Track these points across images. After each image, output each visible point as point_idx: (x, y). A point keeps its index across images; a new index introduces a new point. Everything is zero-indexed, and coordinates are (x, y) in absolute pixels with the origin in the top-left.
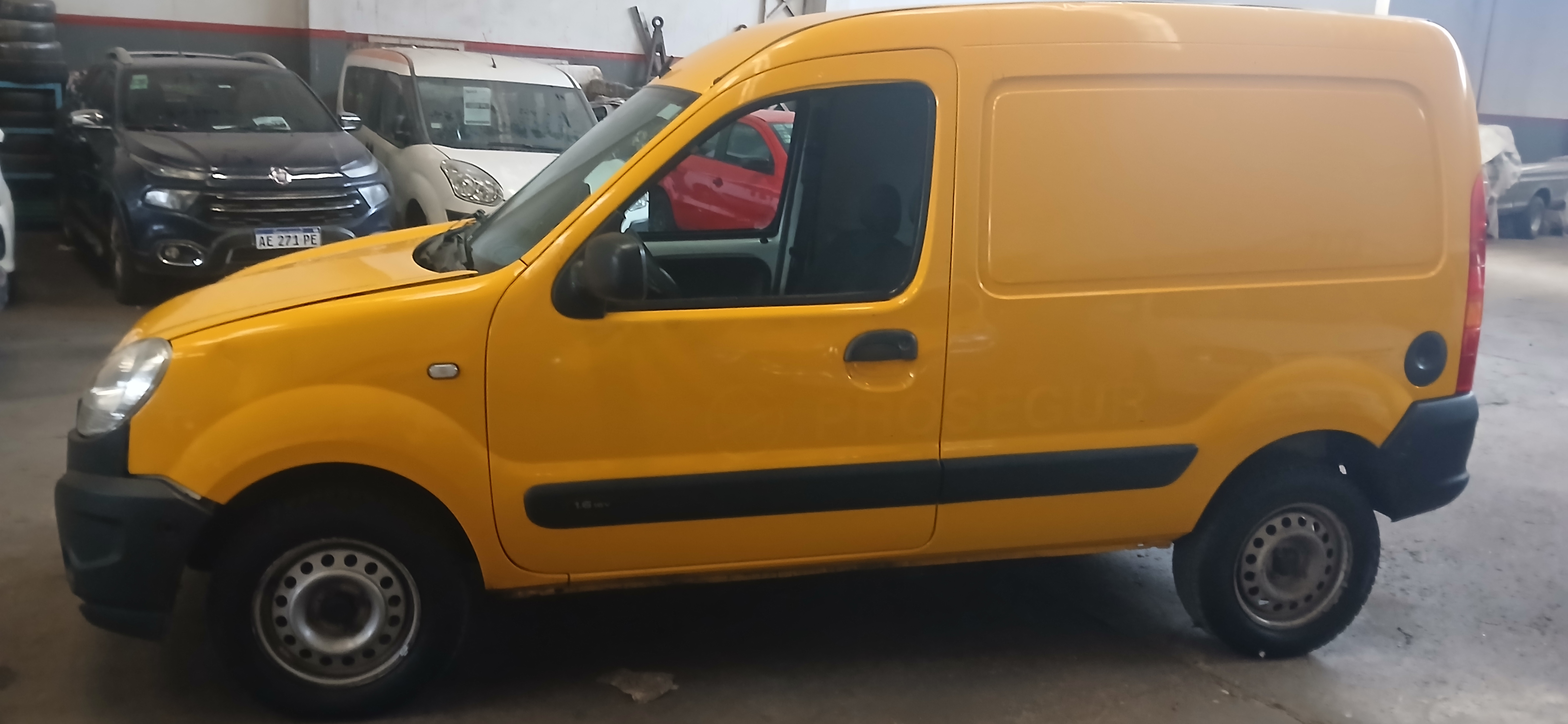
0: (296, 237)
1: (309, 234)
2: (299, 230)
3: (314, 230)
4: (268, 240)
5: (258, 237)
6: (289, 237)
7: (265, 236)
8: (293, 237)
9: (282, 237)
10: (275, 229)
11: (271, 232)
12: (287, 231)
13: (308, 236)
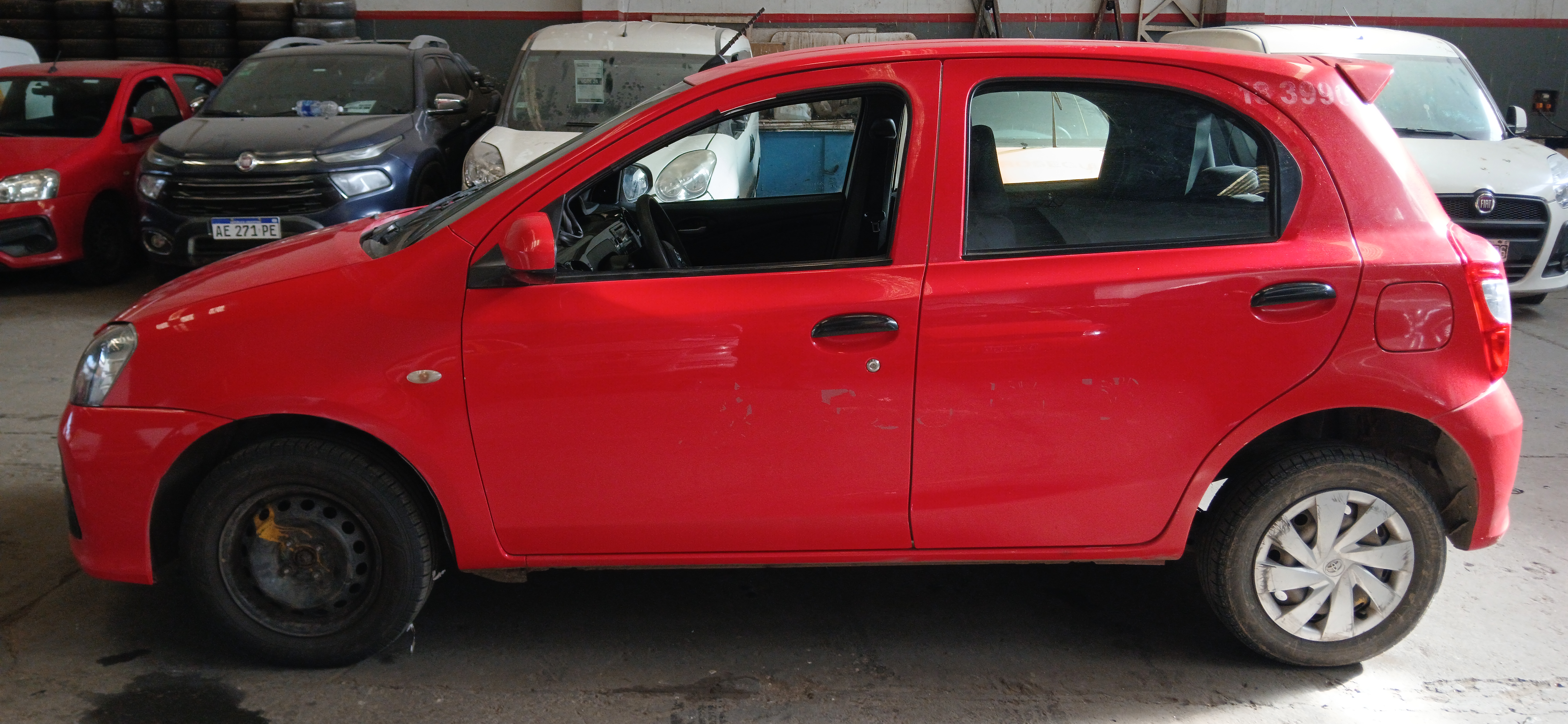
0: (254, 227)
1: (268, 225)
2: (257, 220)
3: (273, 220)
4: (226, 230)
5: (215, 226)
6: (247, 226)
7: (222, 226)
8: (252, 227)
9: (240, 227)
10: (232, 218)
11: (228, 222)
12: (245, 220)
13: (266, 226)
